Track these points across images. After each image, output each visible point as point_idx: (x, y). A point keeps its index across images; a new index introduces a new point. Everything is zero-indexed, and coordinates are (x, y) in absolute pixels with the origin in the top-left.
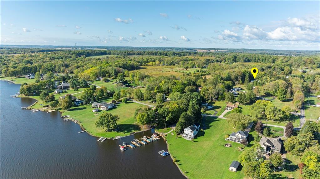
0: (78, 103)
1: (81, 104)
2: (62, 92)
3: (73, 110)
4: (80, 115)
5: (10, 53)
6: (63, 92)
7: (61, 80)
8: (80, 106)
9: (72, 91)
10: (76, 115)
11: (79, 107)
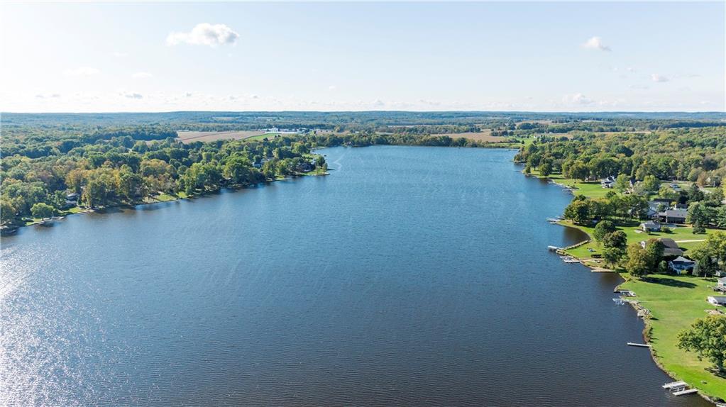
0: (678, 266)
1: (685, 271)
2: (659, 230)
3: (655, 281)
4: (666, 300)
5: (604, 128)
6: (661, 231)
7: (674, 201)
8: (682, 275)
9: (688, 231)
10: (652, 298)
11: (676, 278)
